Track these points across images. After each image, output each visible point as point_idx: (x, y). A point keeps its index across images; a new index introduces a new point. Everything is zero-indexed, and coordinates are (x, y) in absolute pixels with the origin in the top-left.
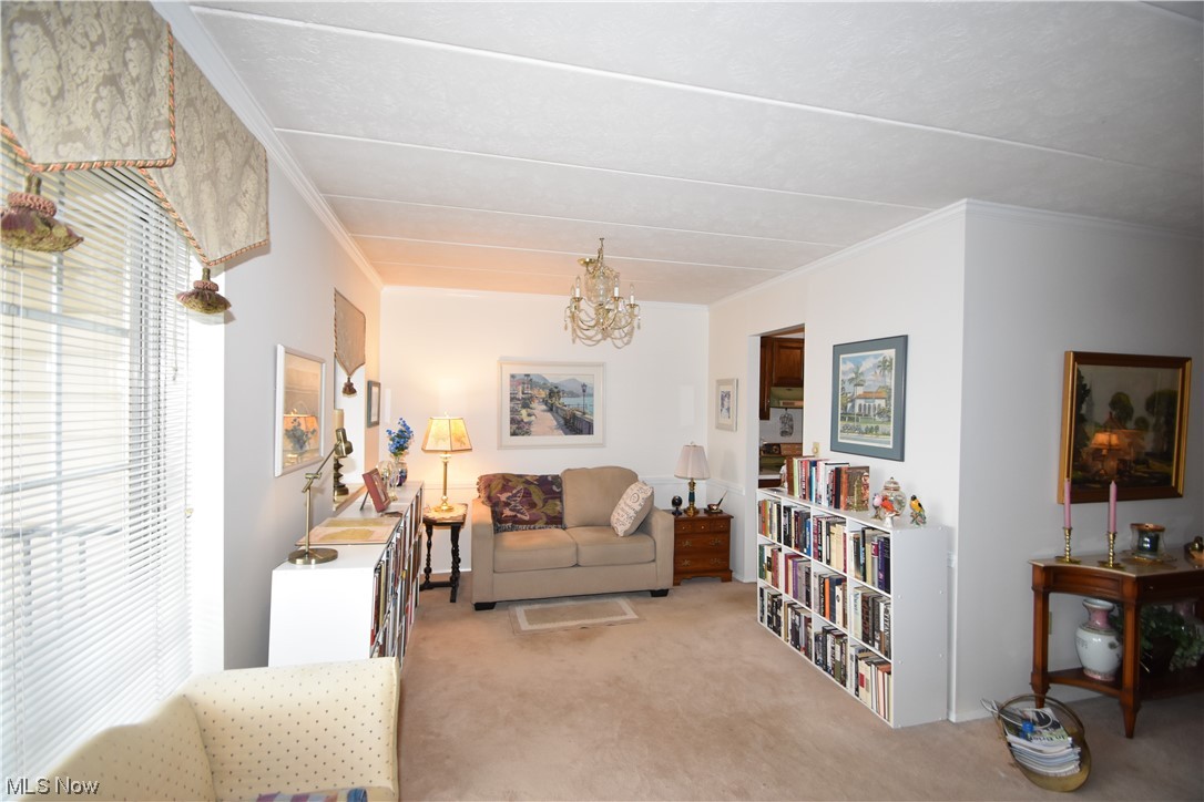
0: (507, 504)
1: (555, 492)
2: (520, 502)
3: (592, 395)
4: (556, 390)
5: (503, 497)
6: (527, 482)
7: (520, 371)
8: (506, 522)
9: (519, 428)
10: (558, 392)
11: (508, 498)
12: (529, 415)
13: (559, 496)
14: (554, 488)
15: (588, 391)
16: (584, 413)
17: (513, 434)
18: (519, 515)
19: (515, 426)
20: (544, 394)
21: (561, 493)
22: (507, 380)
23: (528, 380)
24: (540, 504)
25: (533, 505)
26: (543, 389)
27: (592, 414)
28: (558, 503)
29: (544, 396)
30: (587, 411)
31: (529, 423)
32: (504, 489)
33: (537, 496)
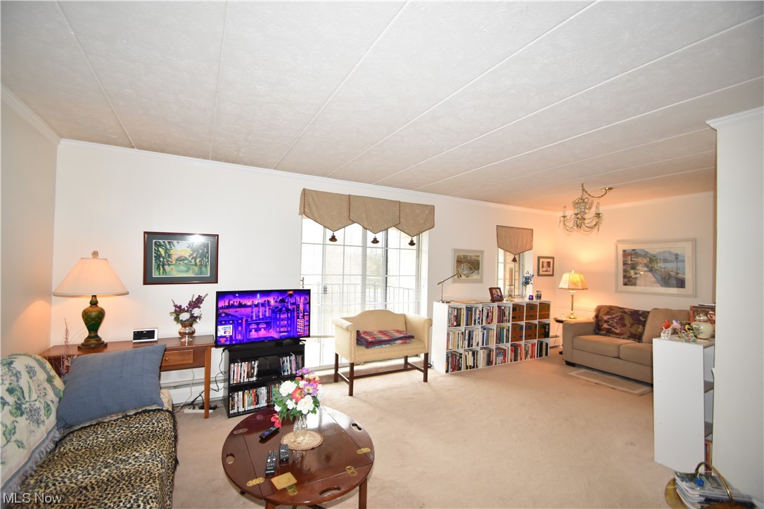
0: (606, 322)
1: (640, 320)
2: (616, 323)
3: (684, 261)
4: (654, 258)
5: (606, 318)
6: (625, 312)
7: (629, 247)
8: (603, 331)
9: (629, 281)
10: (656, 260)
11: (608, 319)
12: (636, 274)
13: (644, 324)
14: (641, 318)
15: (680, 258)
16: (677, 274)
17: (625, 284)
18: (613, 329)
19: (626, 280)
20: (645, 261)
21: (645, 322)
22: (621, 253)
23: (634, 253)
24: (628, 325)
25: (624, 325)
26: (645, 258)
27: (684, 274)
28: (641, 327)
29: (646, 262)
30: (679, 272)
31: (636, 278)
32: (607, 313)
33: (628, 321)
